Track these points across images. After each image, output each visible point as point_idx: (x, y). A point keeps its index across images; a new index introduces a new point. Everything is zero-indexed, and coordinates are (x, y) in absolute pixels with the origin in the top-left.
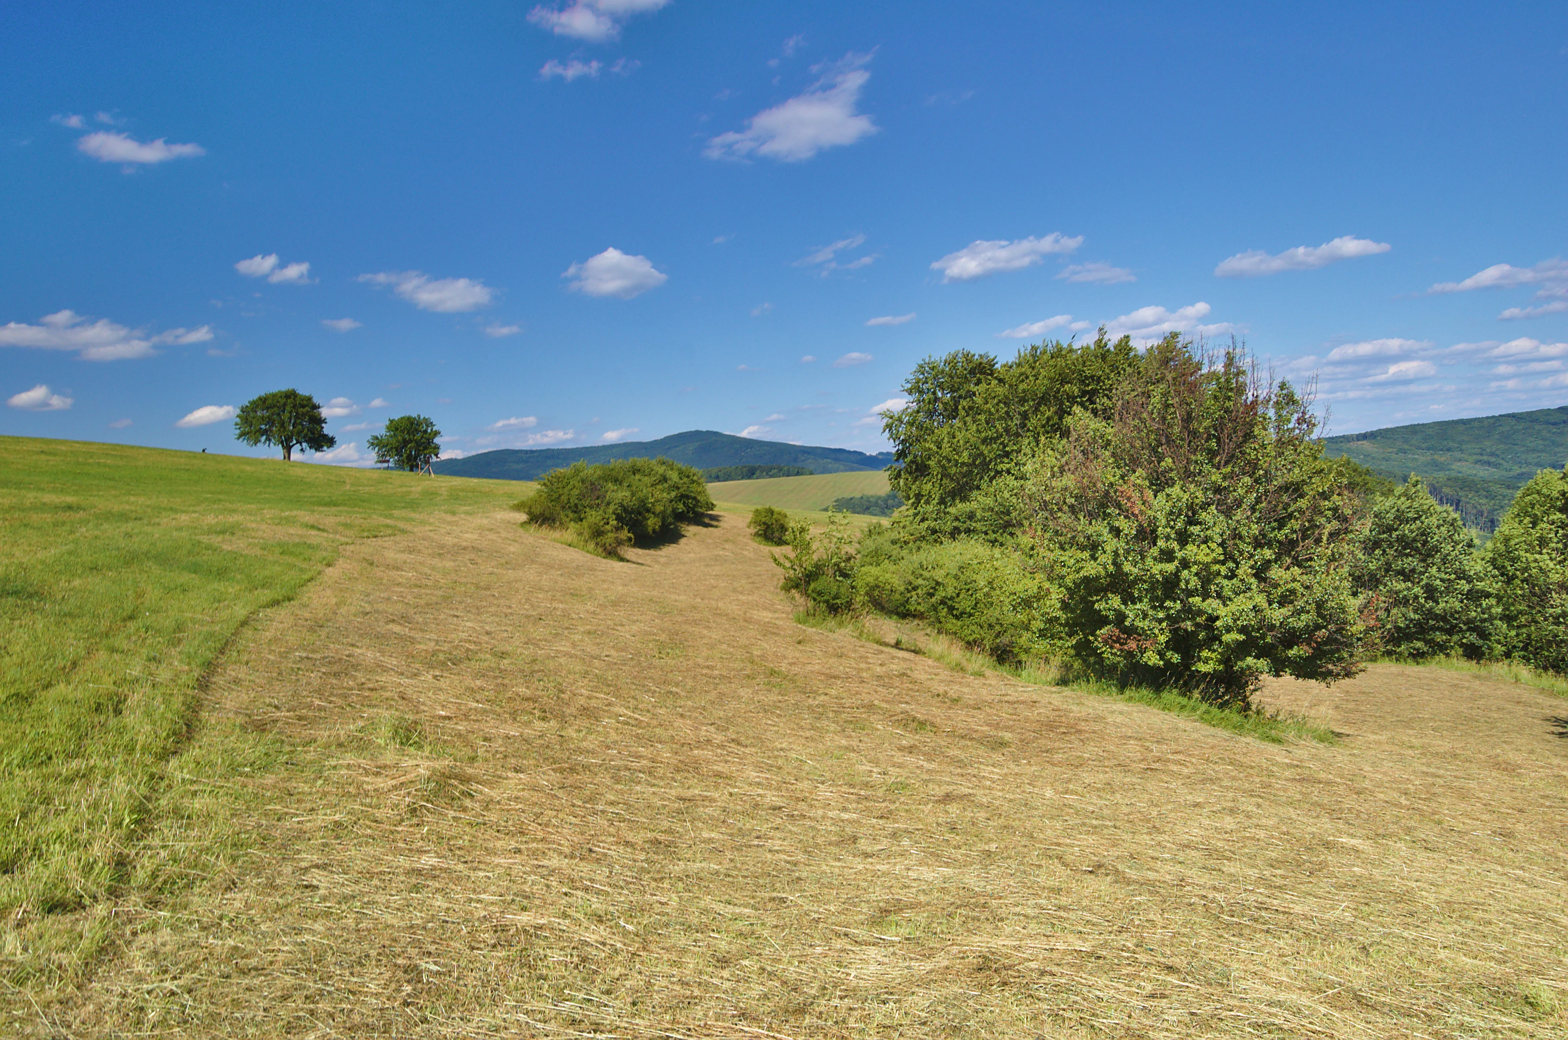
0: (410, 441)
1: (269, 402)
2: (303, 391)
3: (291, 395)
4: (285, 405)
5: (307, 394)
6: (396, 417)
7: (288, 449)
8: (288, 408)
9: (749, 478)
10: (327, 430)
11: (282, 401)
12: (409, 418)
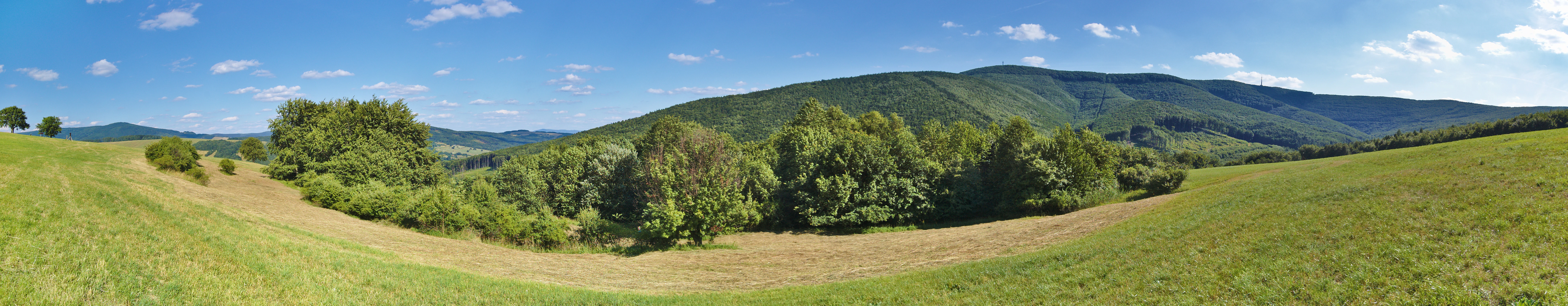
0: (51, 126)
1: (7, 111)
2: (19, 107)
3: (15, 108)
4: (13, 112)
5: (21, 108)
6: (46, 117)
7: (13, 129)
8: (14, 113)
9: (140, 139)
10: (27, 121)
11: (12, 110)
12: (51, 117)
